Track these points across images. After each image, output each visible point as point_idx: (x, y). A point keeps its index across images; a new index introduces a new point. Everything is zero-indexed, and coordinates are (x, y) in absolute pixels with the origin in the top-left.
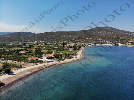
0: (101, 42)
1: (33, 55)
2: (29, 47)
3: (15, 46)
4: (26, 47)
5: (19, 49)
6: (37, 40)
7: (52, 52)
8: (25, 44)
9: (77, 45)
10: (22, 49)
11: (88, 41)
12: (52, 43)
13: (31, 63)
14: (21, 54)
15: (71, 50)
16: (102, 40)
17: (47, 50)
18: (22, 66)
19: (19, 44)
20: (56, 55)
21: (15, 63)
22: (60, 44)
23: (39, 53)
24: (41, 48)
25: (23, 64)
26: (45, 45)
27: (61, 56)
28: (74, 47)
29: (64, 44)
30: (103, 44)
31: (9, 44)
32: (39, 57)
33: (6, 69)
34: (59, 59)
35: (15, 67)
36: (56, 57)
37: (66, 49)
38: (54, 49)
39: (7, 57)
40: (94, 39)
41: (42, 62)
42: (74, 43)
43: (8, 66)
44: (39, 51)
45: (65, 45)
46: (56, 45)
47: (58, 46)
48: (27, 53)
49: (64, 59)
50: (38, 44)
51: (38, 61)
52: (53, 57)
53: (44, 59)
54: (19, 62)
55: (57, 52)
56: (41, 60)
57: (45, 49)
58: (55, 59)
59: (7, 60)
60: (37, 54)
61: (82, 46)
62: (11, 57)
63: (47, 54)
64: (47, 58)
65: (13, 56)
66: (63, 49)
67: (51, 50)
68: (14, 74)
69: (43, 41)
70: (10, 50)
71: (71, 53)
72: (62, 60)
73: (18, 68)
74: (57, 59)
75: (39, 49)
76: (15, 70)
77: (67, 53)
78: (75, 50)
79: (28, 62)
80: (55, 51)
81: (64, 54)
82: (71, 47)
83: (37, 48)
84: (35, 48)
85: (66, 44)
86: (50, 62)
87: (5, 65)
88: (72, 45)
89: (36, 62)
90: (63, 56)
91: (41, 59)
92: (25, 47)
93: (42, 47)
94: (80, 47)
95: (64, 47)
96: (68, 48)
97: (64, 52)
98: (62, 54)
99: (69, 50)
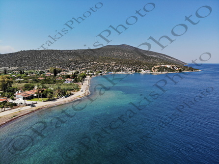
0: (115, 69)
6: (5, 66)
7: (33, 87)
9: (78, 72)
11: (96, 67)
12: (33, 71)
15: (69, 83)
16: (117, 66)
17: (24, 84)
20: (42, 92)
22: (48, 71)
23: (8, 90)
24: (11, 80)
26: (19, 75)
27: (51, 92)
28: (74, 76)
29: (56, 72)
30: (119, 71)
32: (8, 97)
34: (47, 99)
36: (42, 95)
37: (59, 81)
38: (37, 81)
40: (106, 64)
41: (15, 105)
42: (73, 70)
44: (8, 85)
45: (58, 74)
46: (41, 73)
47: (44, 76)
49: (56, 98)
50: (5, 74)
51: (7, 104)
52: (35, 95)
53: (19, 99)
55: (43, 86)
56: (14, 102)
57: (19, 82)
58: (40, 99)
60: (5, 92)
61: (88, 75)
63: (24, 90)
64: (24, 99)
66: (55, 81)
67: (32, 82)
69: (17, 67)
71: (69, 87)
72: (53, 100)
74: (43, 99)
75: (8, 82)
77: (62, 87)
78: (76, 81)
80: (40, 84)
81: (55, 90)
82: (69, 77)
83: (4, 81)
84: (1, 81)
85: (60, 72)
86: (29, 105)
88: (71, 73)
89: (3, 107)
90: (54, 92)
91: (13, 99)
93: (14, 78)
94: (84, 77)
95: (57, 77)
96: (63, 78)
97: (56, 86)
98: (52, 89)
99: (65, 82)
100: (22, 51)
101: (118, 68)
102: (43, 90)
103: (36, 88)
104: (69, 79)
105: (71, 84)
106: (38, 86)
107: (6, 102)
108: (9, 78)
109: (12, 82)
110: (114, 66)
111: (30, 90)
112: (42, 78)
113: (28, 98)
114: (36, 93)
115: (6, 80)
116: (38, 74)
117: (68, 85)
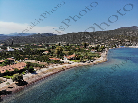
0: (127, 44)
1: (55, 56)
2: (51, 48)
3: (38, 47)
4: (49, 48)
5: (43, 50)
6: (59, 41)
7: (73, 54)
8: (48, 45)
9: (100, 46)
10: (45, 49)
11: (112, 43)
12: (73, 44)
13: (53, 63)
14: (44, 54)
15: (93, 52)
16: (128, 42)
17: (68, 52)
18: (45, 66)
19: (42, 45)
20: (77, 57)
21: (39, 63)
22: (81, 45)
23: (61, 54)
24: (62, 49)
25: (46, 64)
26: (66, 46)
27: (82, 57)
28: (97, 48)
29: (85, 45)
30: (130, 46)
31: (33, 44)
32: (60, 58)
33: (30, 68)
34: (80, 61)
35: (38, 66)
36: (78, 58)
37: (87, 51)
38: (75, 50)
39: (31, 57)
40: (120, 40)
41: (63, 62)
42: (96, 44)
43: (32, 65)
44: (61, 52)
45: (87, 47)
46: (77, 46)
47: (79, 48)
48: (49, 53)
49: (85, 61)
50: (60, 45)
51: (60, 61)
52: (74, 58)
53: (66, 60)
54: (42, 62)
55: (78, 53)
56: (63, 61)
57: (66, 50)
58: (76, 60)
59: (31, 60)
60: (59, 55)
61: (106, 48)
62: (34, 57)
63: (69, 55)
64: (68, 59)
65: (36, 56)
66: (85, 51)
67: (73, 51)
68: (37, 74)
69: (65, 42)
70: (33, 50)
71: (93, 55)
72: (83, 62)
73: (41, 68)
74: (78, 61)
75: (61, 50)
76: (38, 69)
77: (89, 55)
78: (98, 51)
79: (50, 62)
80: (76, 52)
81: (84, 56)
82: (93, 48)
83: (59, 49)
84: (57, 49)
85: (88, 45)
86: (71, 63)
87: (29, 65)
88: (94, 46)
89: (57, 63)
90: (84, 57)
91: (62, 59)
92: (47, 48)
94: (103, 49)
95: (86, 48)
96: (90, 49)
97: (85, 54)
98: (83, 55)
99: (91, 52)
100: (68, 33)
101: (129, 43)
102: (78, 56)
103: (74, 54)
104: (93, 50)
105: (94, 53)
106: (76, 53)
107: (59, 60)
108: (61, 48)
109: (63, 50)
110: (126, 42)
111: (71, 55)
112: (78, 49)
113: (70, 60)
114: (74, 57)
115: (60, 49)
116: (76, 47)
117: (92, 54)
